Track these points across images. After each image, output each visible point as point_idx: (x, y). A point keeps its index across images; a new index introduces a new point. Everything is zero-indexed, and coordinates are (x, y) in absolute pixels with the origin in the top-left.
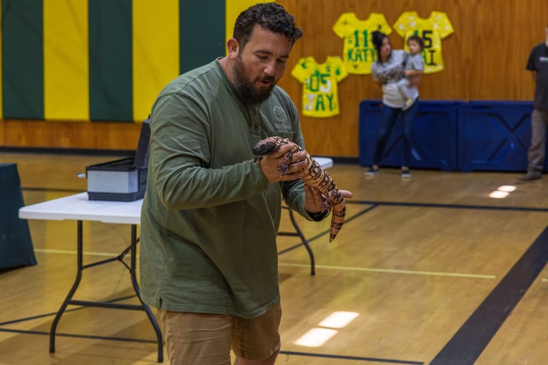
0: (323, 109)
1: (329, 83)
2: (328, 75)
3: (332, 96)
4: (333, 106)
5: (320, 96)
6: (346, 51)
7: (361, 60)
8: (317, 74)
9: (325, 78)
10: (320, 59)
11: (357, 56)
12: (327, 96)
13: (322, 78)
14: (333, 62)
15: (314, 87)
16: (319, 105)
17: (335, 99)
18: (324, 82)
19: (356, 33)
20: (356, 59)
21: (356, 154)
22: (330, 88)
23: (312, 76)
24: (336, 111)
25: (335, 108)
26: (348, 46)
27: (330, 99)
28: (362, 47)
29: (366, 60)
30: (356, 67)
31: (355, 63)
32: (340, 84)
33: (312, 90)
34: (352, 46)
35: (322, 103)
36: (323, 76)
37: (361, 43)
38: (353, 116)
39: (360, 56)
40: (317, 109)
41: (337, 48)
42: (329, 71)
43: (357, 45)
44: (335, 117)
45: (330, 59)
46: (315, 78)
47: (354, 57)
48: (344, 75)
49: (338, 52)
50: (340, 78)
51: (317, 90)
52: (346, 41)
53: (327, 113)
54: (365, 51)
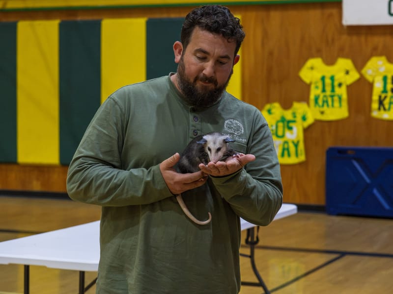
0: (289, 155)
1: (295, 130)
2: (294, 121)
3: (298, 142)
4: (299, 152)
5: (286, 142)
6: (312, 97)
7: (328, 106)
8: (283, 120)
9: (291, 125)
10: (286, 106)
11: (324, 102)
12: (293, 142)
13: (288, 124)
14: (300, 108)
15: (280, 133)
16: (285, 151)
17: (301, 146)
18: (290, 128)
19: (323, 79)
20: (323, 106)
21: (322, 202)
22: (296, 134)
23: (278, 122)
24: (302, 158)
25: (301, 154)
26: (314, 92)
27: (296, 145)
28: (328, 93)
29: (333, 106)
30: (322, 113)
31: (322, 109)
32: (306, 131)
33: (277, 136)
34: (319, 91)
35: (288, 149)
36: (289, 122)
37: (328, 89)
38: (319, 164)
39: (327, 102)
40: (283, 155)
41: (302, 93)
42: (295, 117)
43: (324, 90)
44: (300, 164)
45: (296, 105)
46: (281, 124)
47: (320, 102)
48: (310, 120)
49: (304, 98)
50: (306, 124)
51: (283, 136)
52: (313, 87)
53: (293, 160)
54: (332, 96)
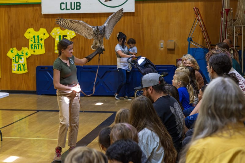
0: (21, 70)
1: (23, 59)
2: (23, 55)
3: (24, 64)
4: (25, 69)
5: (20, 64)
6: (30, 45)
7: (37, 49)
8: (18, 55)
9: (21, 57)
10: (19, 49)
11: (35, 47)
12: (22, 64)
13: (20, 57)
14: (25, 49)
16: (19, 69)
17: (26, 66)
18: (21, 58)
19: (34, 37)
20: (34, 49)
21: (35, 90)
22: (23, 61)
23: (16, 56)
24: (26, 71)
25: (26, 70)
26: (31, 43)
27: (24, 66)
28: (37, 43)
29: (39, 49)
30: (34, 51)
31: (34, 50)
32: (27, 59)
33: (16, 62)
34: (32, 42)
35: (20, 67)
36: (20, 56)
37: (37, 41)
38: (33, 74)
39: (36, 47)
41: (26, 43)
42: (23, 53)
43: (35, 42)
44: (25, 73)
45: (23, 48)
46: (17, 57)
47: (33, 47)
48: (29, 55)
49: (27, 45)
50: (28, 57)
51: (18, 62)
52: (30, 40)
53: (22, 72)
54: (38, 44)
